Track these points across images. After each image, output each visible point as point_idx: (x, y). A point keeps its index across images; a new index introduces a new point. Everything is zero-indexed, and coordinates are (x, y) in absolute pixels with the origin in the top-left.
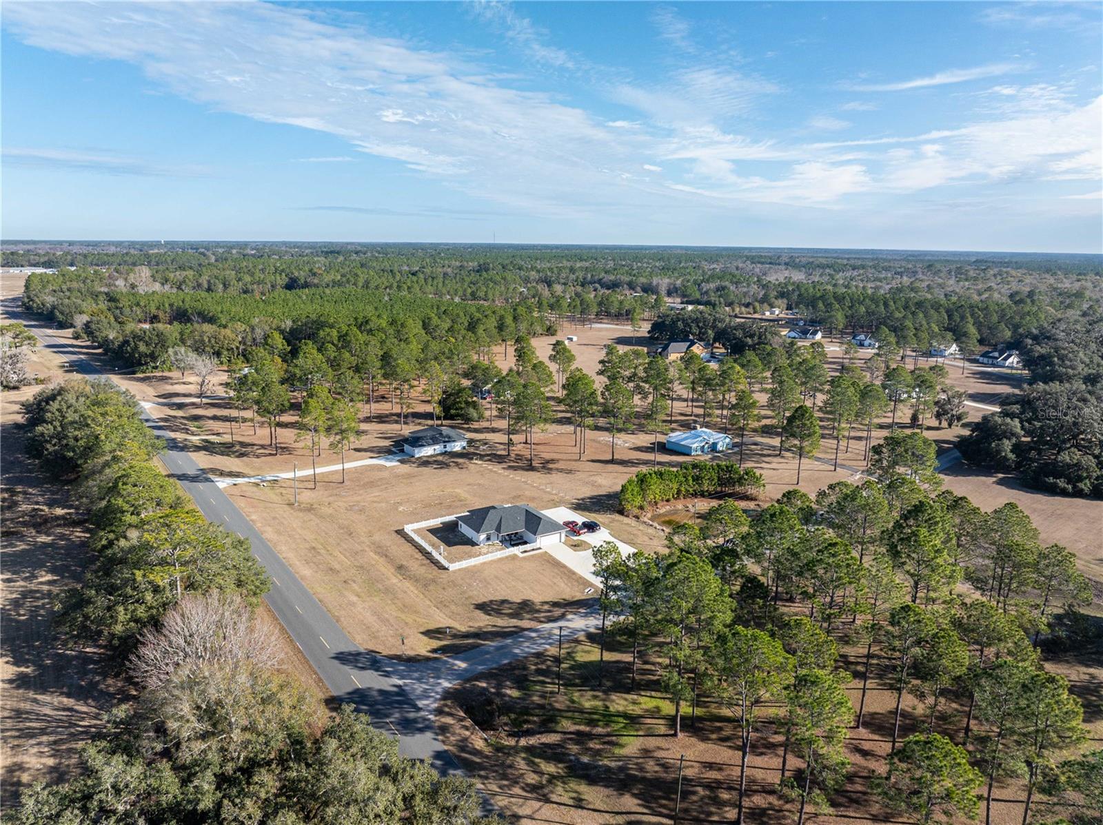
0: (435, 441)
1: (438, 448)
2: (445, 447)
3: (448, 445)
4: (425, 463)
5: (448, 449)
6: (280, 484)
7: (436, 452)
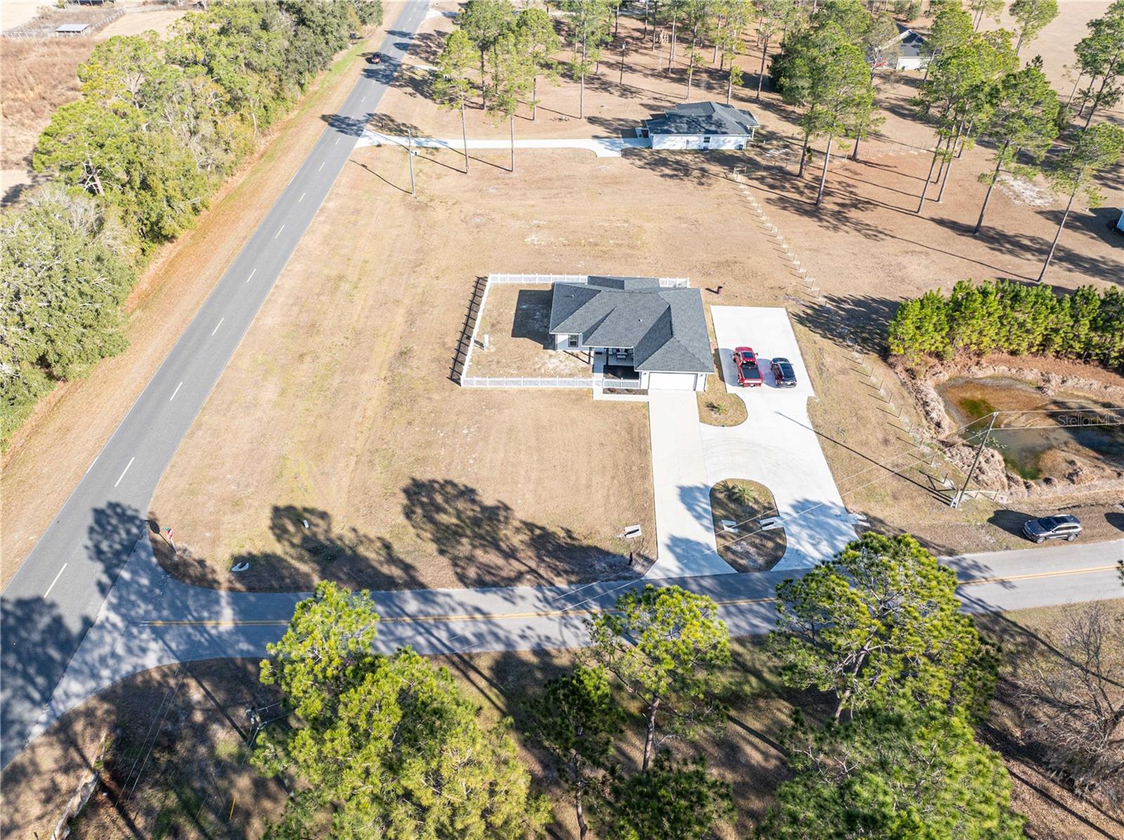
0: (693, 126)
1: (696, 141)
2: (707, 140)
3: (713, 138)
4: (659, 162)
5: (712, 145)
6: (439, 158)
7: (690, 147)
